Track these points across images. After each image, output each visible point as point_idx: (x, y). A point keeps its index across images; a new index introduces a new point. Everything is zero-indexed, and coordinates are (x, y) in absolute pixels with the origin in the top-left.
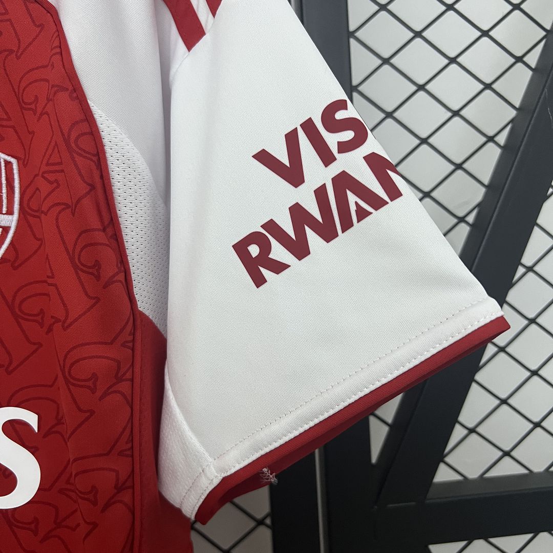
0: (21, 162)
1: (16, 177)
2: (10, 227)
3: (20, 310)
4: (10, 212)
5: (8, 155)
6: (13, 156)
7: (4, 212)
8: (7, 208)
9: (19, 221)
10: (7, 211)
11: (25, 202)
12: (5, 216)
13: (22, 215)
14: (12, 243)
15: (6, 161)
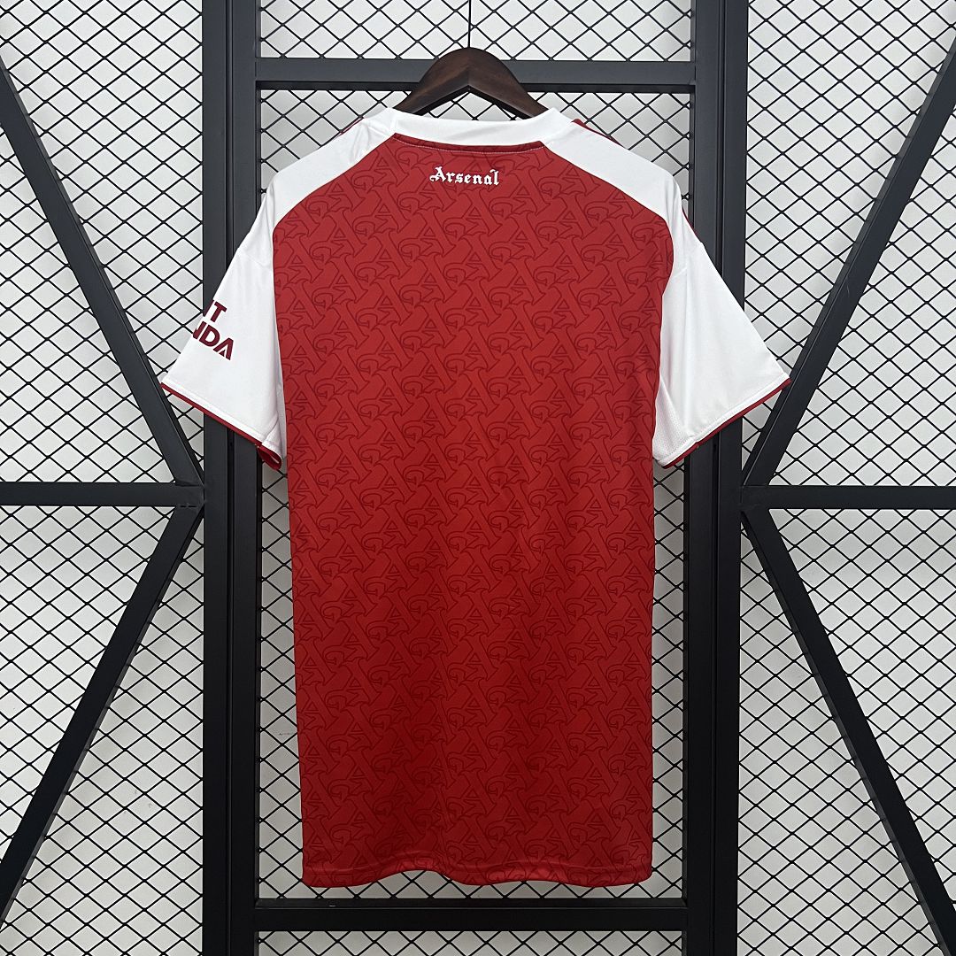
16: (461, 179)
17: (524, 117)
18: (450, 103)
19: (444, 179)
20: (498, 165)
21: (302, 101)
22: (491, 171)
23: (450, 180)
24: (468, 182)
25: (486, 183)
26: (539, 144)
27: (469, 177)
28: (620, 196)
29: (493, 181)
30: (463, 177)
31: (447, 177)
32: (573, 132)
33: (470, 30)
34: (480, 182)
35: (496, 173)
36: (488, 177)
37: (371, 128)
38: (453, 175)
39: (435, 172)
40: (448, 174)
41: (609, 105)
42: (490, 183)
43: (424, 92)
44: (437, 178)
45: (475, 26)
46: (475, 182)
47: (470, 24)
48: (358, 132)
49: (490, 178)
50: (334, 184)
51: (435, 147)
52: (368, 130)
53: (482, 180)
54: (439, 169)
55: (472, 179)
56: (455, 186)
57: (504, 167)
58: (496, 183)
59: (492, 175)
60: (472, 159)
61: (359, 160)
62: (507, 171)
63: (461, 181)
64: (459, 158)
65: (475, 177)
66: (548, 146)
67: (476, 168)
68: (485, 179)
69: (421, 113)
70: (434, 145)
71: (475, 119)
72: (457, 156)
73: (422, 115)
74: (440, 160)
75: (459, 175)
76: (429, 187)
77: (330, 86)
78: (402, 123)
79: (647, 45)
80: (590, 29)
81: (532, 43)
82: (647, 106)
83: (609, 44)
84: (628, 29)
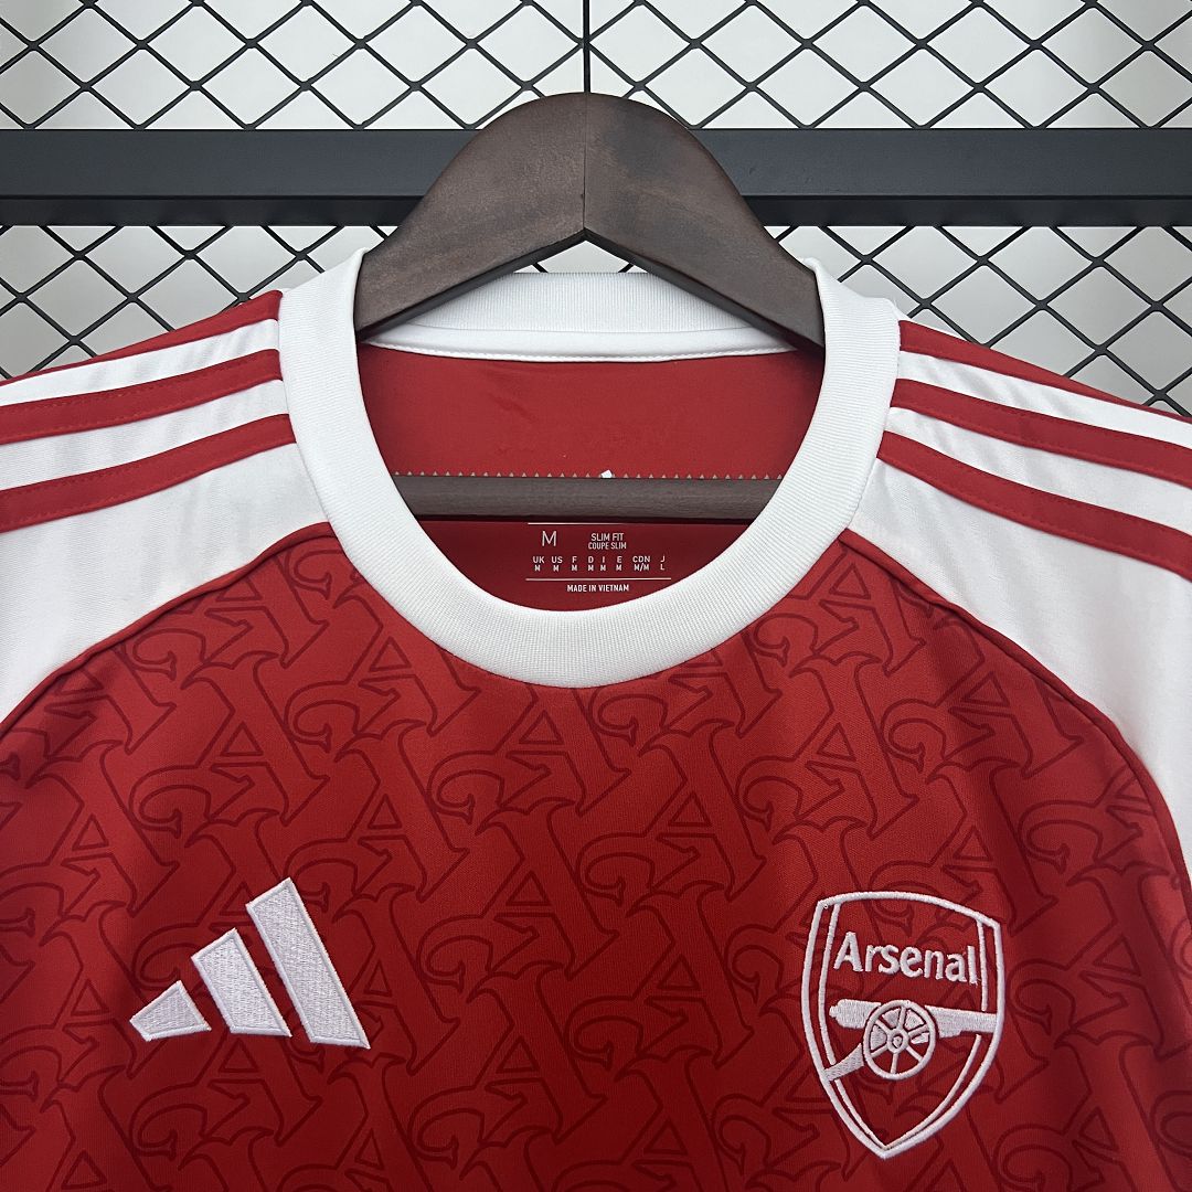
0: (1005, 927)
1: (998, 951)
2: (992, 1034)
3: (1006, 1171)
4: (992, 1010)
5: (989, 917)
6: (995, 919)
7: (983, 1009)
8: (988, 1002)
9: (1005, 1025)
10: (988, 1007)
11: (1013, 993)
12: (986, 1015)
13: (1008, 1014)
14: (996, 1060)
15: (984, 925)
79: (1094, 88)
80: (921, 44)
81: (751, 87)
82: (1099, 262)
83: (980, 88)
84: (1036, 45)
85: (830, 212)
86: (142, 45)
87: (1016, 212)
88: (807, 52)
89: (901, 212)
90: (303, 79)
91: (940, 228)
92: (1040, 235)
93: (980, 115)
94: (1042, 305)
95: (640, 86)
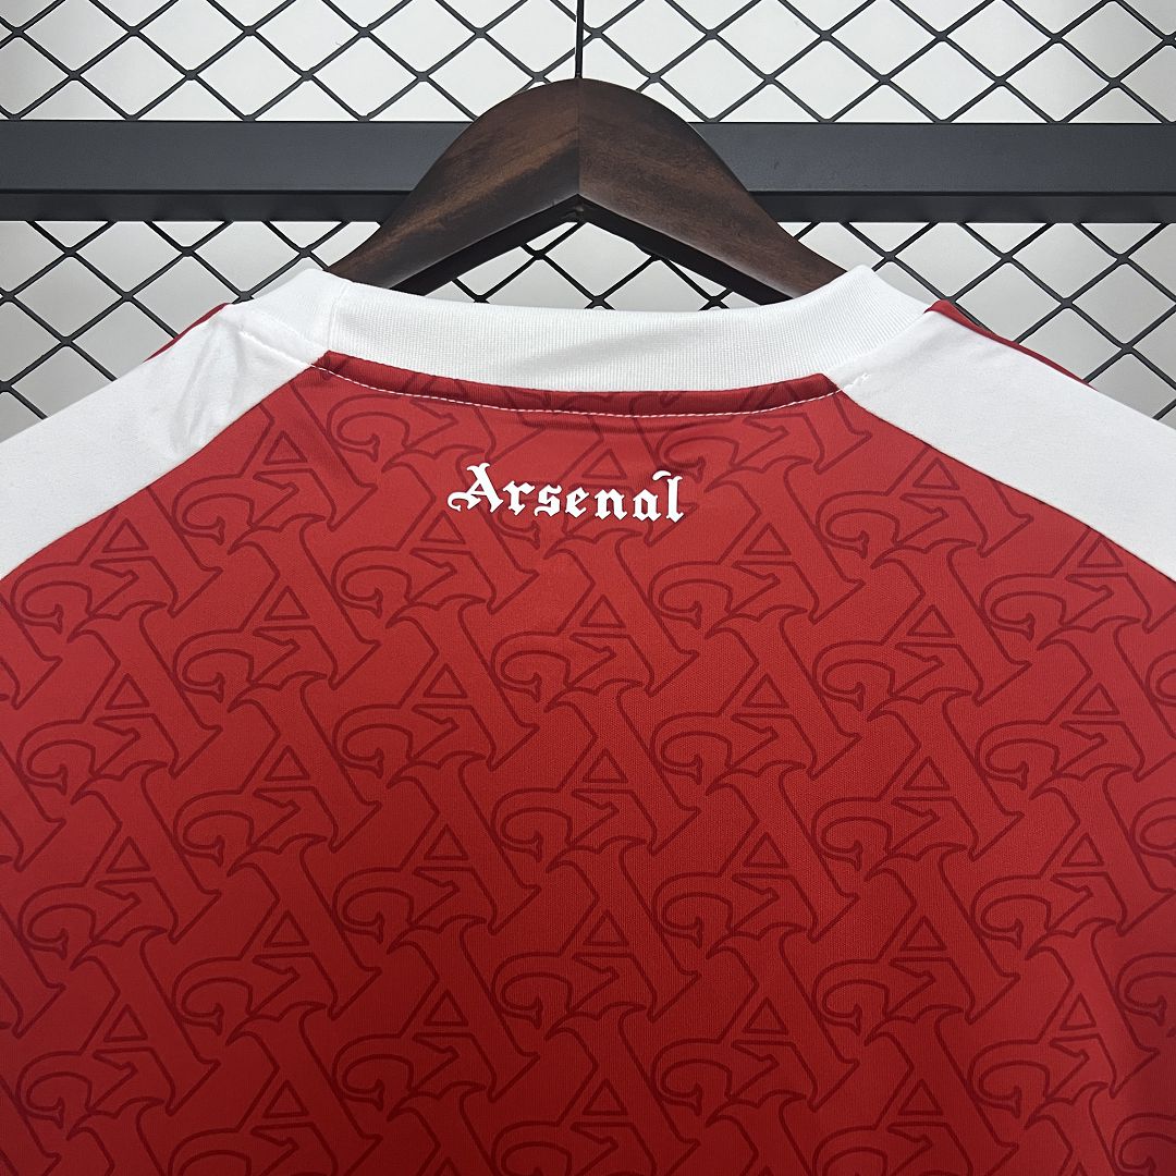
16: (556, 502)
17: (764, 296)
18: (518, 256)
19: (495, 502)
20: (678, 456)
21: (70, 252)
22: (657, 476)
23: (516, 507)
24: (576, 513)
25: (639, 514)
26: (818, 386)
27: (583, 495)
28: (1101, 556)
29: (662, 507)
30: (562, 498)
31: (506, 497)
32: (932, 346)
33: (581, 43)
34: (620, 514)
35: (673, 484)
36: (645, 494)
37: (244, 335)
38: (527, 488)
39: (467, 482)
40: (511, 488)
41: (1007, 258)
42: (653, 515)
43: (427, 218)
44: (473, 502)
45: (598, 33)
46: (602, 513)
47: (581, 26)
48: (207, 346)
49: (652, 500)
50: (112, 527)
51: (465, 397)
52: (238, 341)
53: (628, 506)
54: (480, 471)
55: (590, 503)
56: (532, 525)
57: (701, 460)
58: (674, 515)
59: (660, 490)
60: (594, 436)
61: (202, 442)
62: (711, 473)
63: (554, 510)
64: (547, 433)
65: (602, 497)
66: (847, 390)
67: (607, 467)
68: (638, 500)
69: (421, 285)
70: (462, 391)
71: (598, 301)
72: (541, 426)
73: (422, 292)
74: (486, 444)
75: (548, 489)
76: (442, 532)
77: (156, 206)
78: (350, 321)
79: (1115, 83)
80: (941, 37)
81: (769, 79)
82: (1123, 259)
83: (1000, 81)
84: (1056, 38)
85: (852, 208)
86: (134, 31)
87: (1040, 208)
88: (826, 44)
89: (924, 208)
90: (305, 68)
91: (963, 224)
92: (1063, 232)
93: (1001, 109)
94: (1067, 303)
95: (654, 78)
